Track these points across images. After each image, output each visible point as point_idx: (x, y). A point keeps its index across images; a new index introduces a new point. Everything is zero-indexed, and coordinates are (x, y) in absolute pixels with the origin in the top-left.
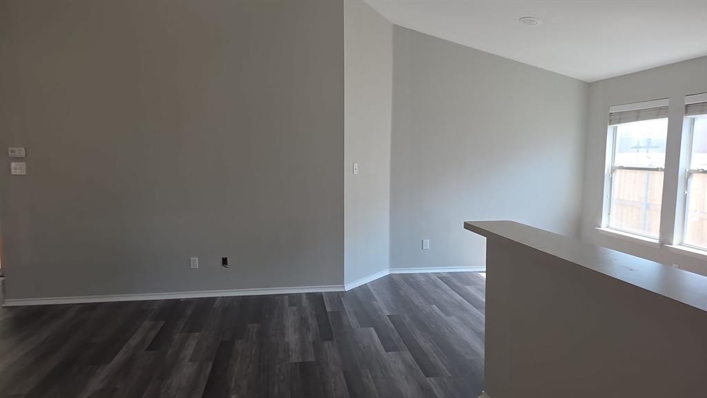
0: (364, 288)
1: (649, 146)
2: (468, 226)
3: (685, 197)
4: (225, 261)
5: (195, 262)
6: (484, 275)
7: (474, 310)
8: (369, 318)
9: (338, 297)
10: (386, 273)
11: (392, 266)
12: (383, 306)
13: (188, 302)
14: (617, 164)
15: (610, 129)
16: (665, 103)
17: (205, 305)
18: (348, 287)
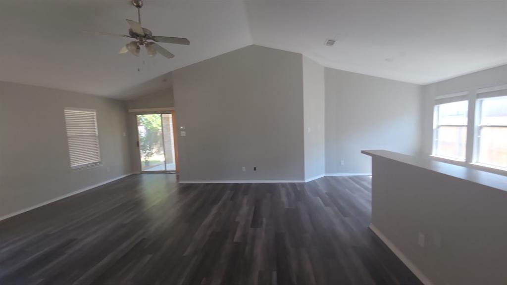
0: (314, 181)
1: (458, 114)
2: (363, 152)
3: (479, 139)
4: (255, 169)
5: (244, 169)
6: (371, 177)
7: (367, 192)
8: (317, 193)
9: (303, 185)
10: (323, 175)
11: (326, 172)
12: (323, 189)
13: (242, 184)
14: (440, 124)
15: (436, 107)
16: (465, 93)
17: (249, 185)
18: (307, 181)
